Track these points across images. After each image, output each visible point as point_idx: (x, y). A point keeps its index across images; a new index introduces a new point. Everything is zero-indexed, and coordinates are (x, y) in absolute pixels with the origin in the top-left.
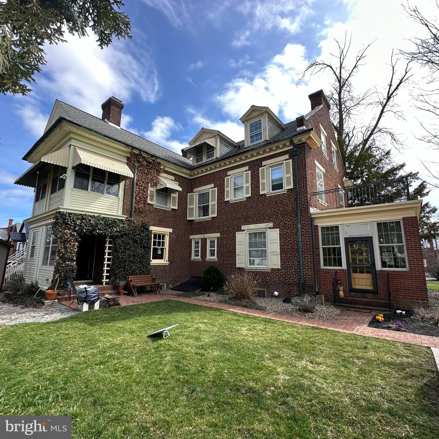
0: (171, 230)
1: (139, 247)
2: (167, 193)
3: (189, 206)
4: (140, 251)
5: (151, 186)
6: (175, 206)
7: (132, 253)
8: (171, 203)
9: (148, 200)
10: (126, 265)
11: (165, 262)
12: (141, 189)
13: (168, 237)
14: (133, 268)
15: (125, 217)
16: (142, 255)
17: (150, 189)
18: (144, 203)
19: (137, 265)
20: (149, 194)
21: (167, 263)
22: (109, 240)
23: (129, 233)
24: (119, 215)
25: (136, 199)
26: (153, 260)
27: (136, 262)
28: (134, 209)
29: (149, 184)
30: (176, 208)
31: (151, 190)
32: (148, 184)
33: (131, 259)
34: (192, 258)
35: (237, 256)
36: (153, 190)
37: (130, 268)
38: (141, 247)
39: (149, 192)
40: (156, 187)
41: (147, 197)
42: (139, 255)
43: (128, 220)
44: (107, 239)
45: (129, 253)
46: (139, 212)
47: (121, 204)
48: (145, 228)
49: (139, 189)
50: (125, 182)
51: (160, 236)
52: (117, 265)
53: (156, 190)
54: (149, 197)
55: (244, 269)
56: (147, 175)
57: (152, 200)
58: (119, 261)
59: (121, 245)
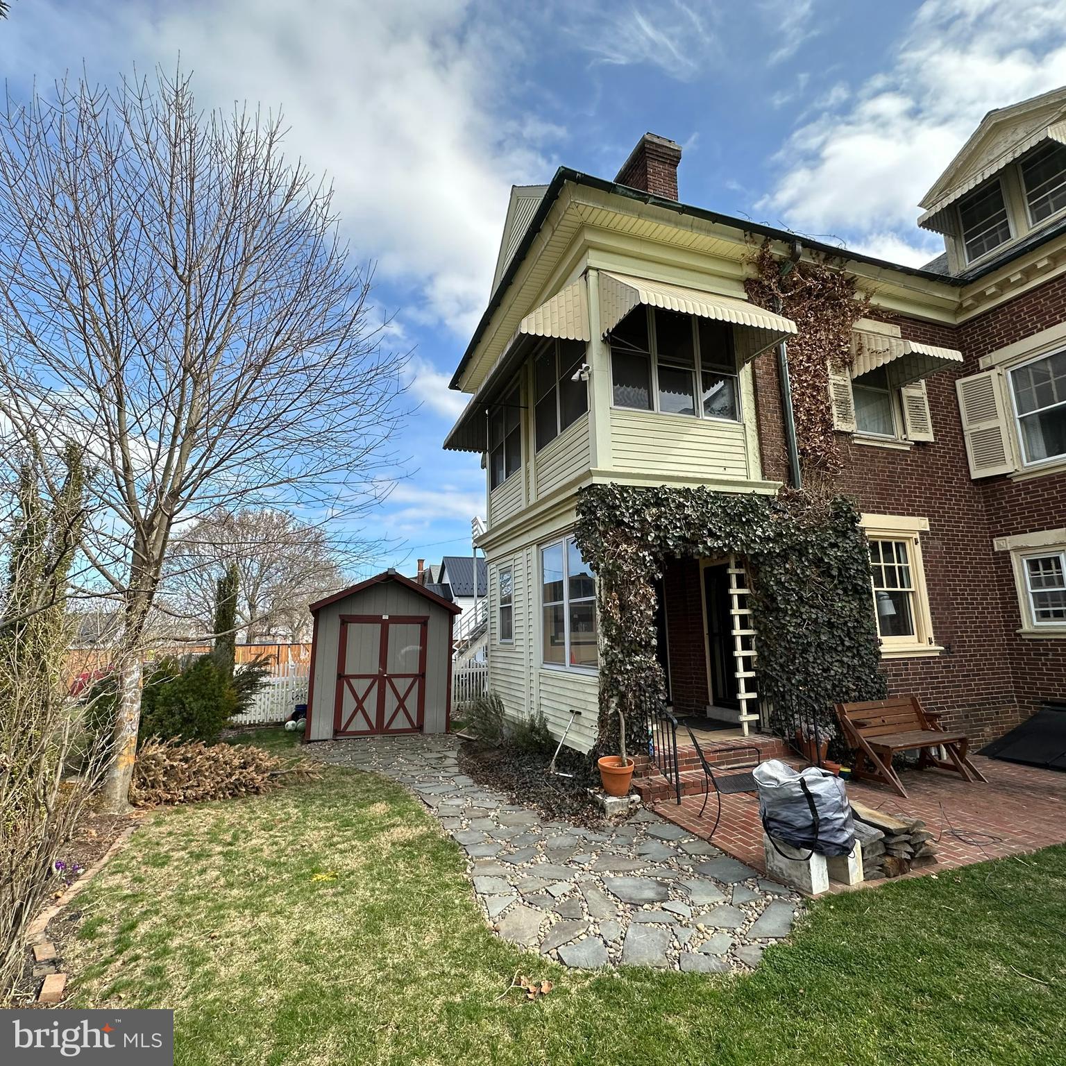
0: (923, 524)
1: (840, 592)
2: (887, 388)
3: (969, 428)
4: (845, 606)
5: (837, 370)
6: (923, 429)
7: (823, 617)
8: (908, 423)
9: (835, 419)
10: (811, 659)
11: (925, 646)
12: (806, 381)
13: (918, 548)
14: (832, 673)
15: (775, 487)
16: (857, 621)
17: (834, 378)
18: (824, 433)
19: (845, 659)
20: (833, 396)
21: (933, 647)
22: (737, 571)
23: (806, 541)
24: (753, 479)
25: (797, 419)
26: (885, 639)
27: (840, 649)
28: (798, 457)
29: (828, 363)
30: (929, 437)
31: (838, 382)
32: (824, 364)
33: (824, 638)
34: (1026, 628)
36: (842, 383)
37: (824, 670)
38: (845, 590)
39: (832, 390)
40: (851, 371)
41: (829, 408)
42: (845, 624)
43: (787, 498)
44: (730, 571)
45: (814, 616)
46: (818, 465)
47: (753, 443)
48: (845, 521)
49: (800, 382)
50: (753, 368)
51: (887, 546)
52: (782, 661)
53: (854, 381)
54: (834, 410)
56: (816, 332)
57: (845, 417)
58: (785, 648)
59: (787, 589)
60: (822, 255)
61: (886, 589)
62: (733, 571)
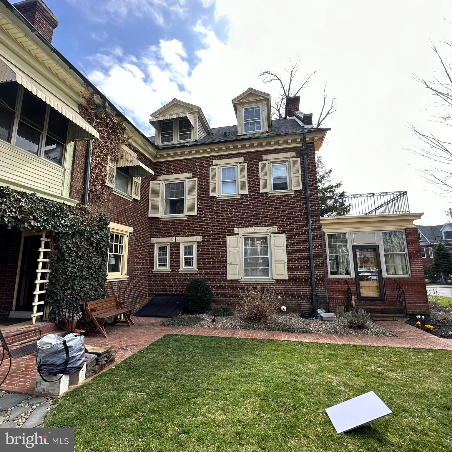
0: (130, 229)
1: (95, 253)
2: (128, 175)
3: (151, 198)
4: (96, 259)
5: (112, 161)
6: (137, 195)
7: (86, 264)
8: (133, 191)
9: (107, 181)
10: (76, 283)
11: (123, 276)
12: (98, 161)
13: (128, 239)
14: (85, 289)
15: (75, 202)
16: (100, 266)
17: (110, 164)
18: (101, 185)
19: (92, 282)
20: (108, 171)
21: (126, 277)
22: (46, 240)
23: (85, 230)
24: (64, 196)
25: (91, 176)
26: (109, 274)
27: (90, 278)
28: (88, 192)
29: (109, 157)
30: (138, 198)
31: (111, 166)
32: (107, 157)
33: (84, 273)
34: (155, 269)
35: (228, 266)
36: (113, 167)
37: (82, 288)
38: (97, 253)
39: (108, 168)
40: (117, 164)
41: (105, 176)
42: (95, 267)
43: (80, 209)
44: (42, 239)
45: (81, 263)
46: (96, 198)
47: (68, 179)
48: (103, 224)
49: (96, 160)
50: (75, 145)
51: (117, 236)
52: (61, 284)
53: (117, 168)
54: (107, 177)
55: (239, 282)
56: (107, 142)
57: (111, 181)
58: (65, 278)
60: (115, 113)
61: (113, 253)
62: (43, 240)
